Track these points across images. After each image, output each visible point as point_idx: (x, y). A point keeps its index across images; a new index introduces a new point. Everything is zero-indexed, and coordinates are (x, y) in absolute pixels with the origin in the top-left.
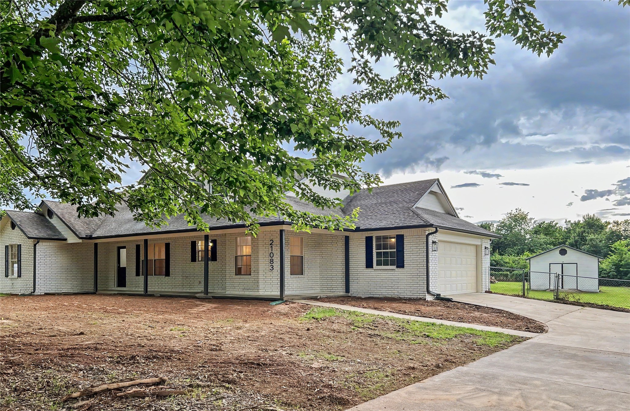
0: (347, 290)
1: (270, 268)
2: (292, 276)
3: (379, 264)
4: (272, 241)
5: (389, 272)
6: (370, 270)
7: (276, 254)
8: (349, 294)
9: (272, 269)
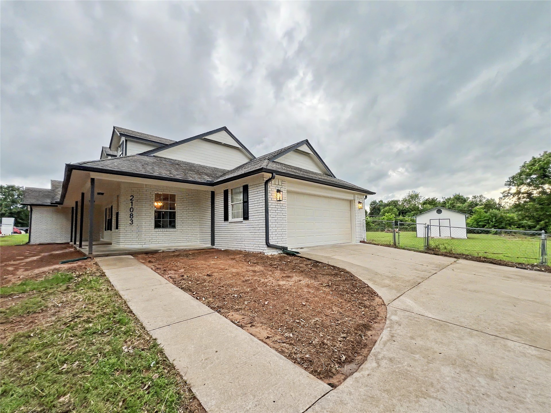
0: (213, 243)
1: (130, 222)
2: (157, 230)
3: (234, 217)
4: (132, 197)
5: (239, 225)
6: (226, 223)
7: (136, 209)
8: (214, 247)
9: (132, 223)
